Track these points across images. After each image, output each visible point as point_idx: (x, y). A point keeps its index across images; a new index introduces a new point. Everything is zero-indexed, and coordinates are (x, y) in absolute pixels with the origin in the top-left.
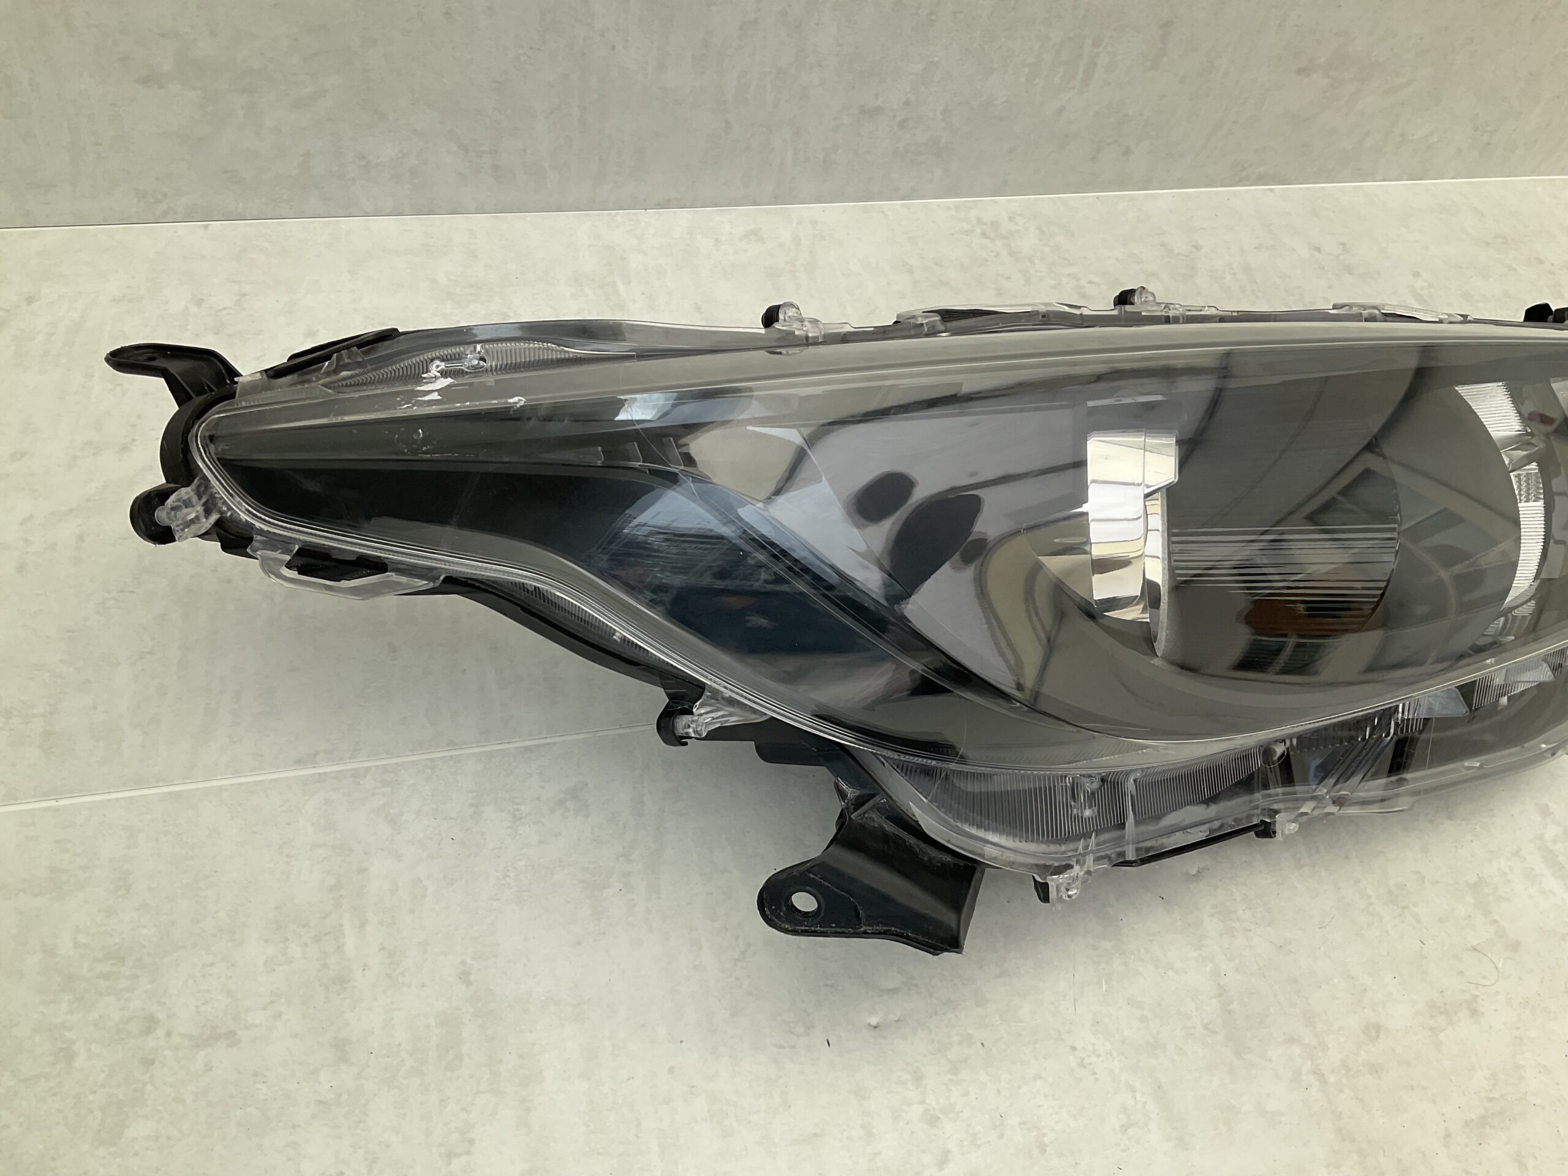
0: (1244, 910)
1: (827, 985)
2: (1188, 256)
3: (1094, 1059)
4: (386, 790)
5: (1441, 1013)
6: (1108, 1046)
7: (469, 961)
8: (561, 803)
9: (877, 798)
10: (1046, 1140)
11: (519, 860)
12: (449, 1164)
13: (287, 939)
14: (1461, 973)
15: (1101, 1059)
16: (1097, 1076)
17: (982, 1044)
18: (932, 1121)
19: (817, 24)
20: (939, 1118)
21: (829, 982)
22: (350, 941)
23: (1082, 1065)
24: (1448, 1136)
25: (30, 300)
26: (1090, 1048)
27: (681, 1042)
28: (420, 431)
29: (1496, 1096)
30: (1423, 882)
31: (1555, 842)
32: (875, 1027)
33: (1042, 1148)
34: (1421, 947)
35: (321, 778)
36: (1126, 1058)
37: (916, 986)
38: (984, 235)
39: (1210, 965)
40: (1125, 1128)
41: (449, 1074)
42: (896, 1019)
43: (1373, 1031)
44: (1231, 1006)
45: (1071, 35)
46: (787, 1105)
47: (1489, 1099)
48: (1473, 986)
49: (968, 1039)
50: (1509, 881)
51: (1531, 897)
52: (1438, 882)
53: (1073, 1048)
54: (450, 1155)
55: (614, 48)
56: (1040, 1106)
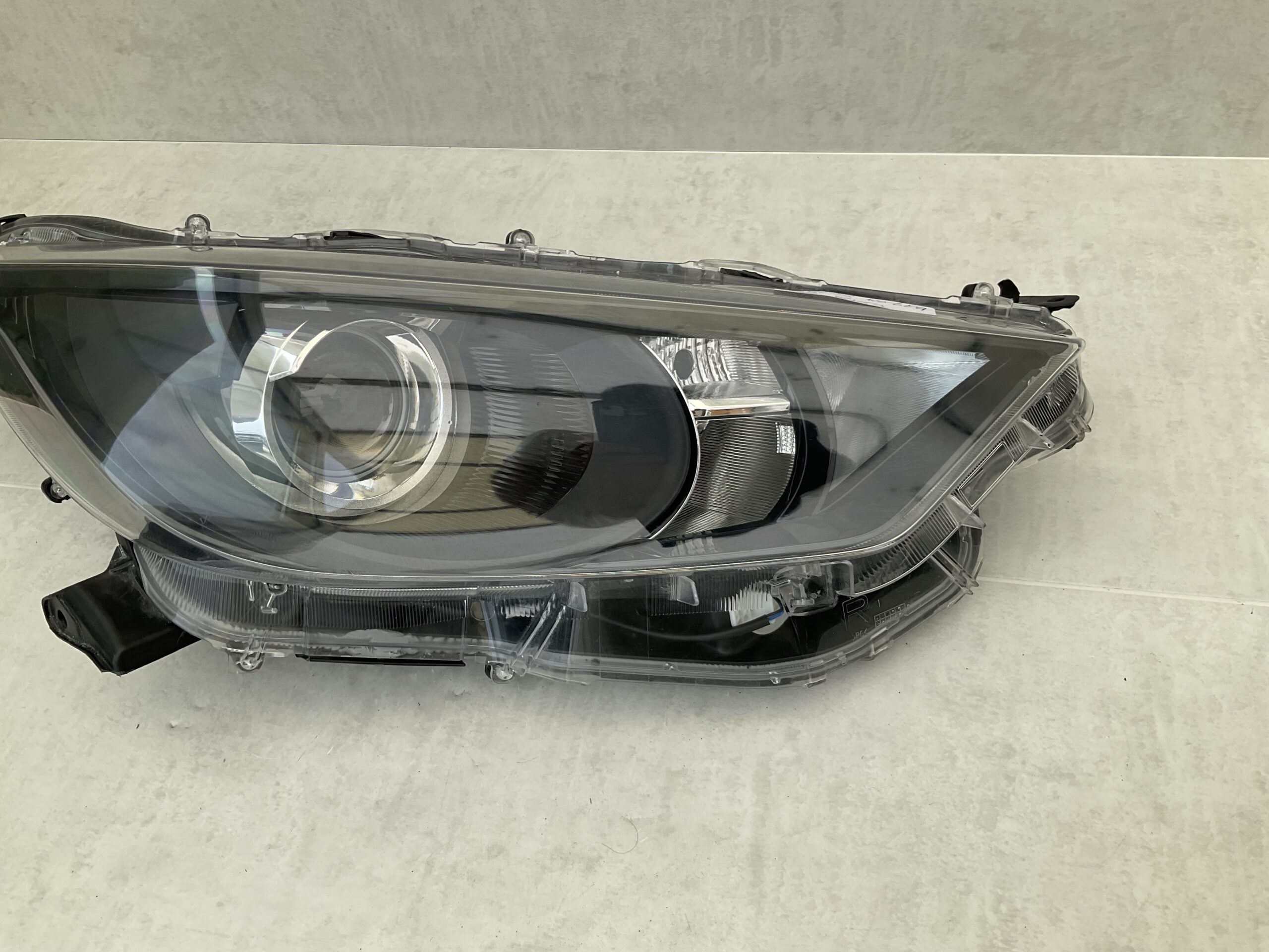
0: (471, 731)
2: (860, 213)
3: (285, 795)
4: (26, 504)
5: (562, 858)
6: (302, 790)
9: (130, 563)
10: (216, 834)
14: (603, 835)
15: (290, 797)
16: (279, 807)
17: (225, 760)
18: (160, 795)
20: (165, 795)
21: (165, 690)
23: (274, 796)
26: (288, 787)
27: (63, 697)
29: (554, 935)
30: (631, 756)
31: (778, 764)
32: (172, 727)
33: (210, 838)
34: (587, 805)
36: (307, 802)
37: (214, 710)
38: (693, 183)
39: (414, 761)
40: (270, 847)
42: (187, 726)
43: (496, 851)
44: (406, 795)
45: (748, 15)
46: (89, 753)
47: (546, 936)
48: (605, 848)
49: (218, 754)
50: (707, 780)
51: (717, 799)
52: (644, 760)
53: (278, 784)
55: (388, 28)
56: (229, 812)
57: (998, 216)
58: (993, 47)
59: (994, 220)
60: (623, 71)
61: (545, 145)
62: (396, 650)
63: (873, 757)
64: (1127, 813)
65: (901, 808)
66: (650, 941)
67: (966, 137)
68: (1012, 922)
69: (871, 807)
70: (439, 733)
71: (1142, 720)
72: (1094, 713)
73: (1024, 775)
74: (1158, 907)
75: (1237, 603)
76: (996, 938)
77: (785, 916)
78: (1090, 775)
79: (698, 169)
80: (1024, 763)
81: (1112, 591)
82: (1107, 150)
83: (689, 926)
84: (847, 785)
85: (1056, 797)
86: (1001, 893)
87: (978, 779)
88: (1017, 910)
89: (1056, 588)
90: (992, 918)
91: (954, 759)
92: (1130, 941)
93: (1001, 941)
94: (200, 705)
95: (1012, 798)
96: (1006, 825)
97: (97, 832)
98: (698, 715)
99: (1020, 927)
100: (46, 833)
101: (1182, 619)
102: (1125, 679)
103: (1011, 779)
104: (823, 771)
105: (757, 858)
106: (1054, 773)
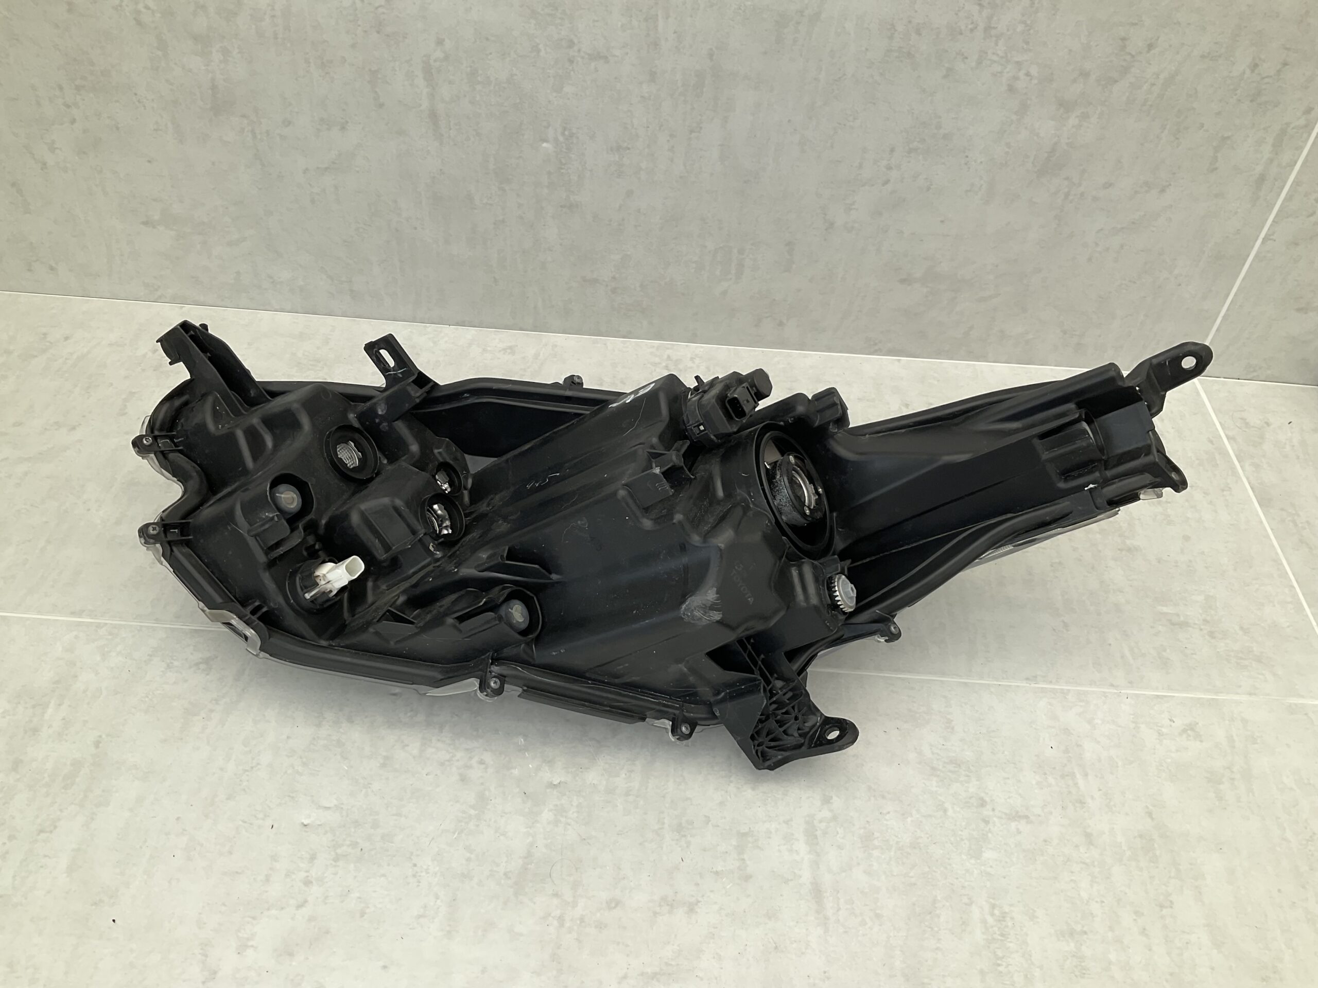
1: (289, 796)
3: (424, 874)
4: (110, 637)
5: (668, 905)
6: (437, 868)
7: (104, 736)
8: (197, 664)
10: (368, 910)
11: (158, 690)
12: (38, 834)
13: (19, 703)
14: (697, 884)
15: (428, 875)
16: (420, 884)
17: (362, 850)
18: (307, 882)
19: (544, 225)
20: (312, 882)
22: (50, 711)
23: (414, 876)
24: (625, 977)
25: (66, 338)
26: (425, 867)
27: (192, 805)
29: (673, 963)
30: (708, 823)
31: (821, 822)
32: (305, 826)
33: (363, 914)
34: (680, 863)
35: (79, 624)
36: (444, 878)
37: (342, 808)
39: (531, 839)
40: (419, 916)
41: (63, 791)
42: (319, 823)
43: (614, 904)
44: (529, 866)
45: (721, 245)
46: (230, 853)
47: (667, 964)
48: (700, 895)
49: (355, 844)
50: (770, 838)
51: (780, 851)
52: (718, 826)
53: (415, 865)
54: (41, 831)
55: (416, 228)
56: (375, 891)
58: (903, 281)
60: (614, 278)
61: (535, 329)
63: (889, 813)
64: (1067, 840)
65: (915, 848)
66: (748, 960)
68: (1004, 921)
69: (893, 849)
70: (546, 816)
71: (1067, 775)
72: (1035, 772)
73: (995, 819)
74: (1097, 902)
75: (1116, 691)
76: (995, 933)
77: (846, 932)
78: (1039, 816)
79: (669, 357)
80: (993, 810)
81: (1033, 685)
82: (977, 359)
83: (776, 946)
84: (873, 834)
85: (1019, 832)
86: (993, 902)
87: (964, 824)
88: (1005, 913)
89: (995, 684)
90: (990, 920)
91: (945, 811)
92: (1083, 926)
93: (999, 935)
95: (990, 835)
96: (988, 855)
97: (254, 918)
99: (1010, 924)
100: (205, 924)
101: (1081, 704)
102: (1052, 747)
103: (987, 822)
104: (854, 825)
105: (817, 892)
106: (1015, 816)
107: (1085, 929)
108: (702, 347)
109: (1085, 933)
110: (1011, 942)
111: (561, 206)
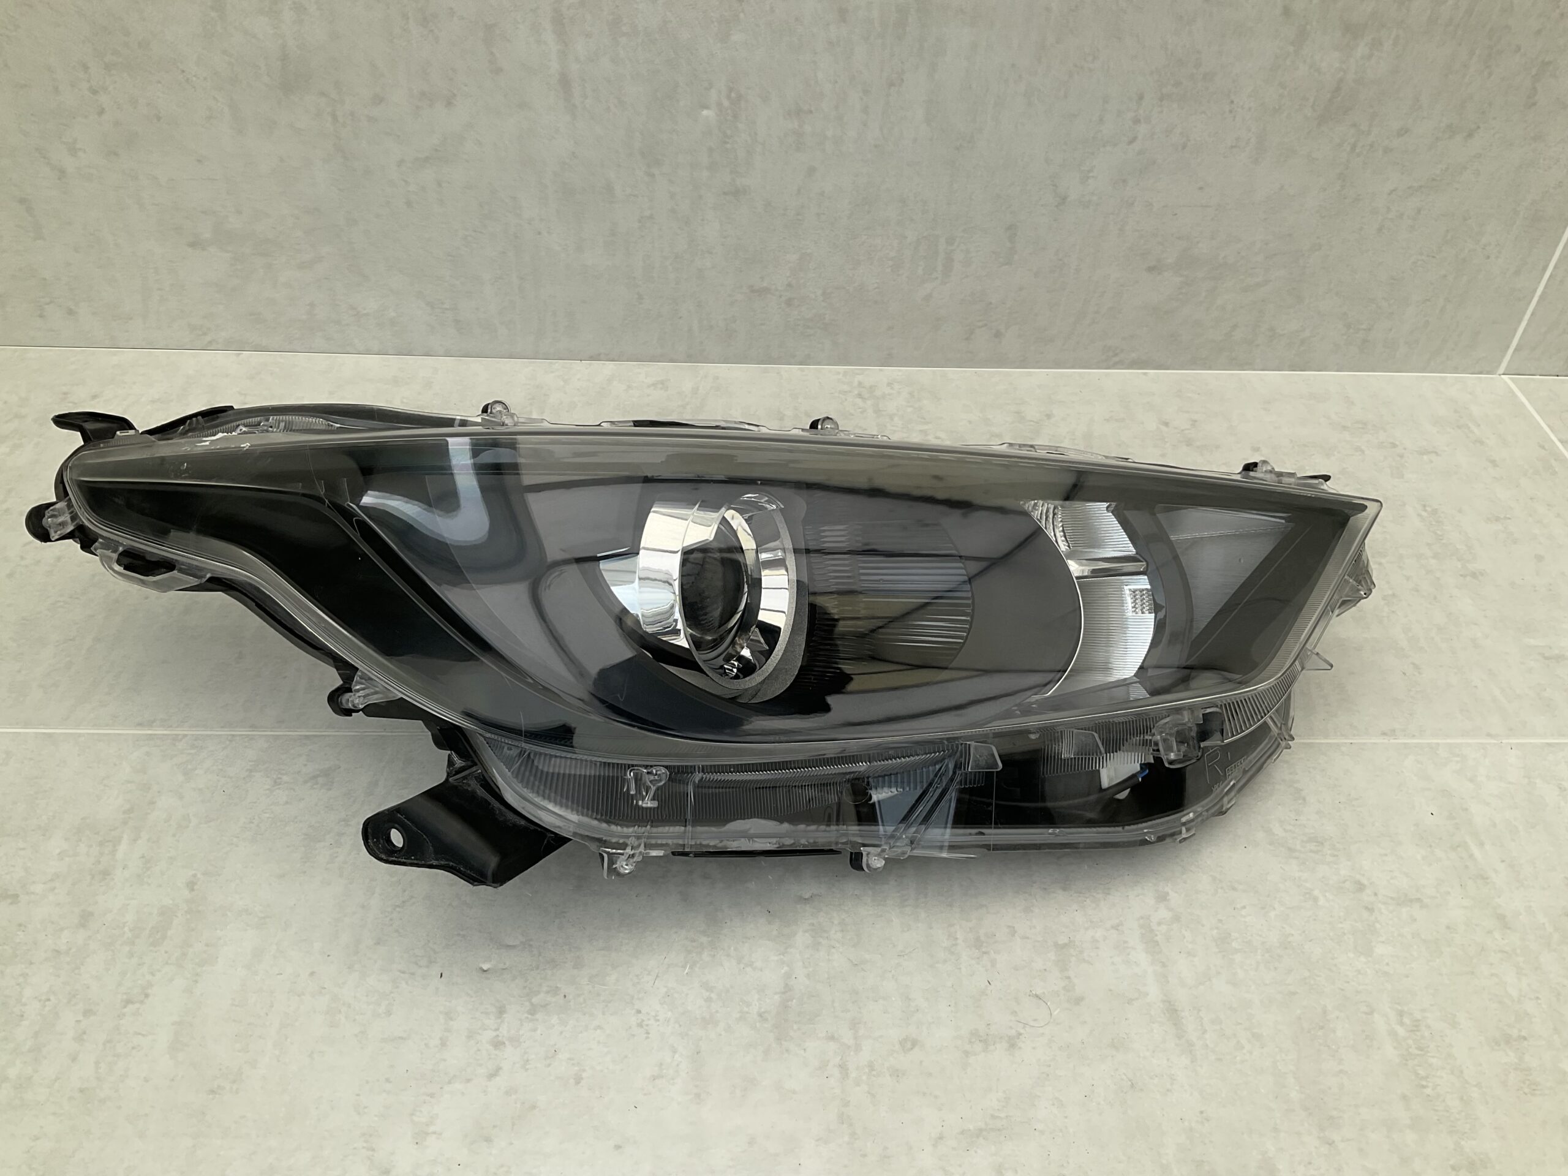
0: (836, 931)
1: (459, 935)
2: (1037, 423)
3: (652, 1022)
4: (193, 751)
5: (981, 1041)
6: (669, 1015)
7: (199, 876)
8: (315, 777)
9: (474, 769)
10: (584, 1075)
11: (265, 813)
12: (125, 1007)
13: (80, 840)
14: (1014, 1013)
15: (658, 1023)
16: (650, 1036)
17: (565, 996)
18: (498, 1044)
19: (703, 220)
20: (504, 1043)
21: (461, 933)
22: (123, 848)
23: (640, 1025)
24: (941, 1138)
26: (653, 1014)
27: (329, 956)
28: (185, 464)
29: (1003, 1115)
30: (1013, 935)
31: (1159, 924)
32: (485, 971)
33: (578, 1080)
34: (986, 986)
35: (150, 737)
36: (680, 1026)
37: (531, 946)
38: (860, 396)
39: (786, 968)
41: (152, 948)
42: (504, 968)
43: (910, 1044)
44: (790, 1003)
45: (925, 234)
46: (389, 1013)
47: (993, 1117)
48: (1021, 1025)
49: (555, 991)
50: (1097, 948)
51: (1113, 963)
52: (1028, 938)
53: (639, 1012)
54: (128, 1002)
55: (539, 233)
56: (590, 1049)
57: (1166, 424)
58: (1151, 269)
59: (1164, 428)
60: (789, 285)
61: (690, 358)
62: (774, 840)
63: (1244, 907)
64: (1476, 925)
65: (1286, 948)
66: (1099, 1104)
67: (1116, 355)
68: (1418, 1031)
69: (1259, 951)
70: (802, 938)
71: (1458, 846)
72: (1417, 845)
73: (1380, 905)
74: (1531, 999)
75: (1495, 742)
76: (1411, 1047)
77: (1220, 1060)
78: (1434, 898)
79: (860, 383)
80: (1376, 894)
81: (1392, 741)
82: (1242, 367)
83: (1133, 1084)
84: (1230, 934)
85: (1413, 919)
86: (1400, 1008)
87: (1342, 914)
88: (1419, 1020)
89: (1346, 743)
90: (1401, 1031)
91: (1316, 899)
92: (1520, 1031)
93: (1416, 1049)
94: (511, 943)
95: (1378, 925)
96: (1380, 950)
97: (432, 1095)
98: (1064, 889)
99: (1427, 1034)
100: (366, 1107)
101: (1458, 759)
102: (1432, 814)
103: (1370, 910)
104: (1203, 926)
105: (1172, 1011)
106: (1404, 900)
107: (1523, 1033)
108: (900, 371)
109: (1525, 1038)
110: (1433, 1057)
111: (725, 193)
